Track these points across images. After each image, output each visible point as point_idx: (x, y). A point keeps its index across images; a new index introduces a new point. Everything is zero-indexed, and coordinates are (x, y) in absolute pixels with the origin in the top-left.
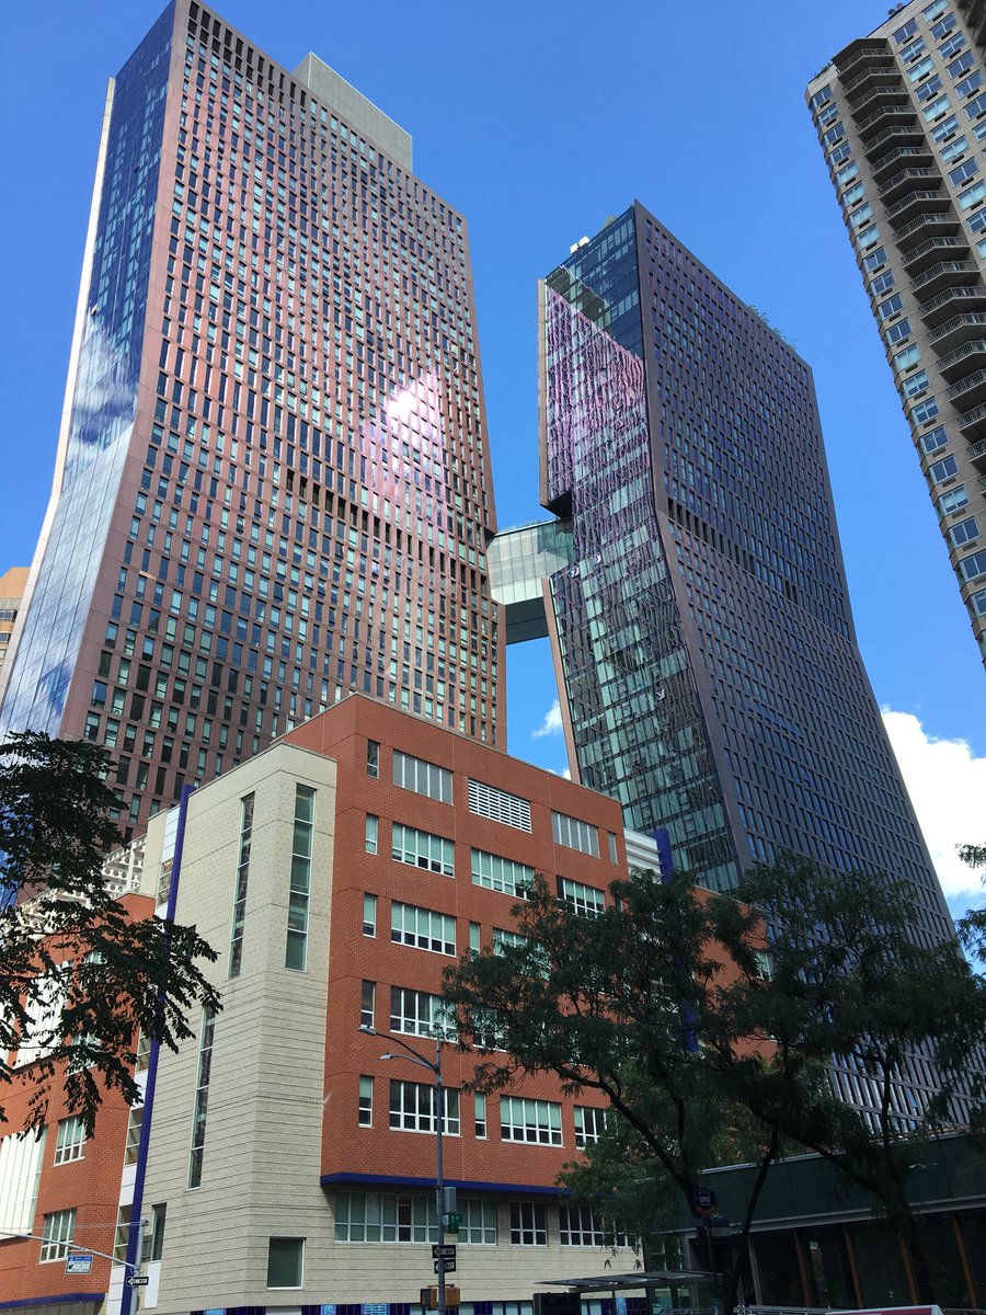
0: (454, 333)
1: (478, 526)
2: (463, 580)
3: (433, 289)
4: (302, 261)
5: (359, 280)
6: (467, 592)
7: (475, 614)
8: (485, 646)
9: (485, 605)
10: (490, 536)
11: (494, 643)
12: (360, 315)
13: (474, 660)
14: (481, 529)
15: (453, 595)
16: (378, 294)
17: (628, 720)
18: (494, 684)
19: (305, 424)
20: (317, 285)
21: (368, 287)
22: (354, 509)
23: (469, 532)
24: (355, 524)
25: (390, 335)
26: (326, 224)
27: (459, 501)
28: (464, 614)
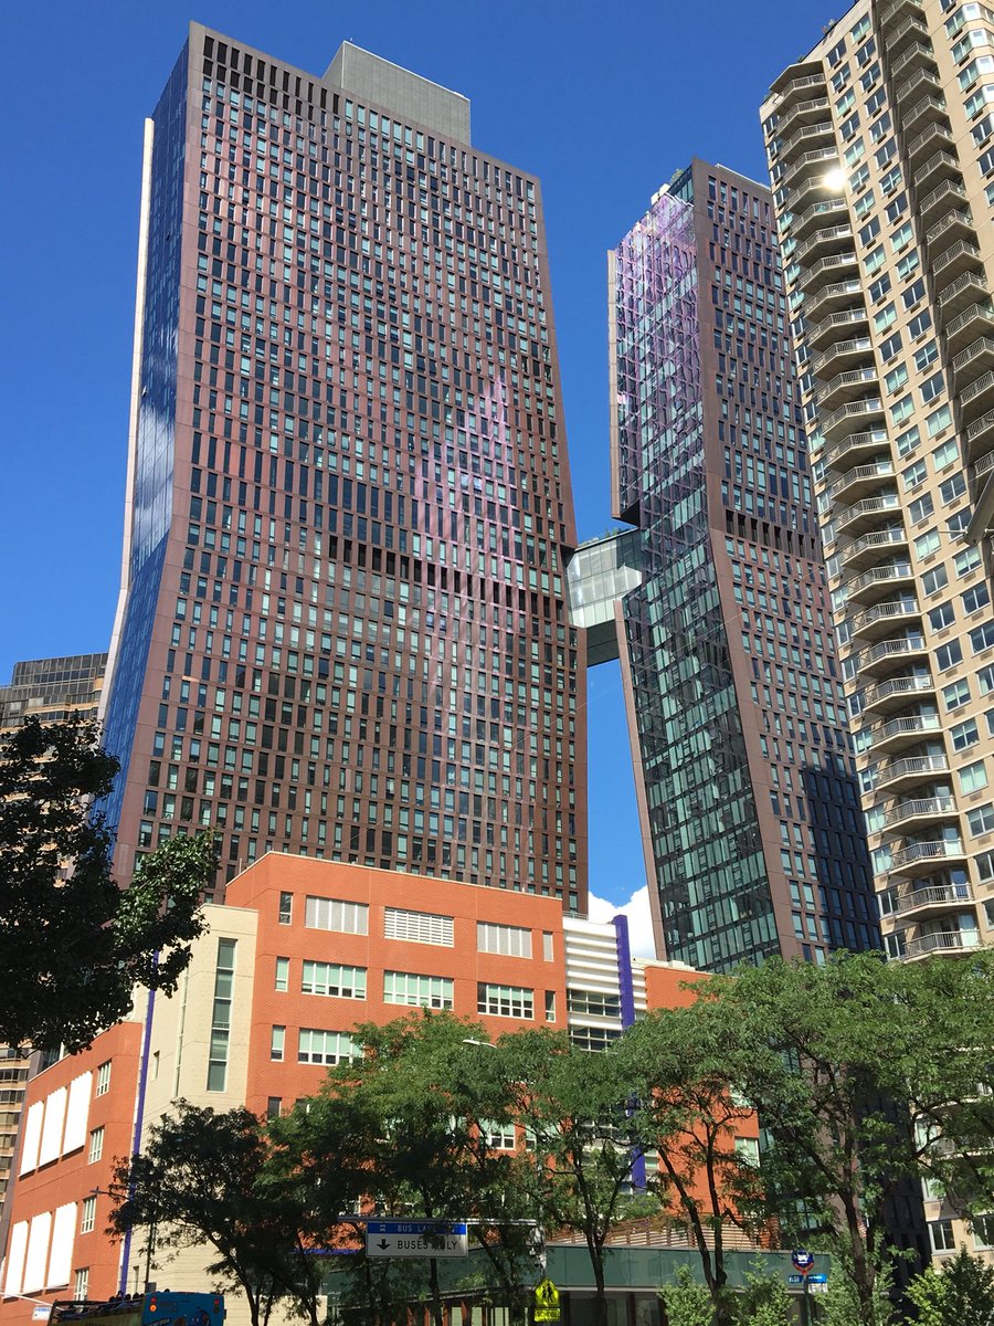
0: (522, 326)
1: (553, 545)
2: (534, 610)
3: (497, 280)
4: (341, 298)
5: (406, 299)
6: (541, 623)
7: (548, 646)
8: (562, 678)
9: (562, 633)
10: (567, 554)
11: (573, 674)
12: (408, 339)
13: (547, 697)
14: (558, 547)
15: (522, 630)
16: (430, 308)
17: (688, 759)
18: (572, 719)
19: (348, 482)
20: (358, 320)
21: (417, 304)
22: (405, 560)
23: (542, 554)
24: (407, 577)
25: (444, 352)
26: (367, 245)
27: (528, 521)
28: (535, 648)
